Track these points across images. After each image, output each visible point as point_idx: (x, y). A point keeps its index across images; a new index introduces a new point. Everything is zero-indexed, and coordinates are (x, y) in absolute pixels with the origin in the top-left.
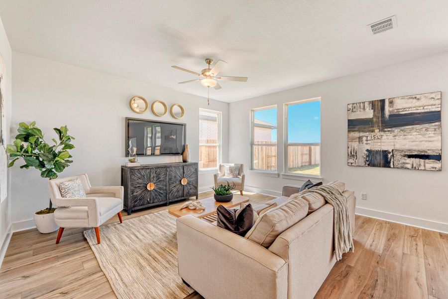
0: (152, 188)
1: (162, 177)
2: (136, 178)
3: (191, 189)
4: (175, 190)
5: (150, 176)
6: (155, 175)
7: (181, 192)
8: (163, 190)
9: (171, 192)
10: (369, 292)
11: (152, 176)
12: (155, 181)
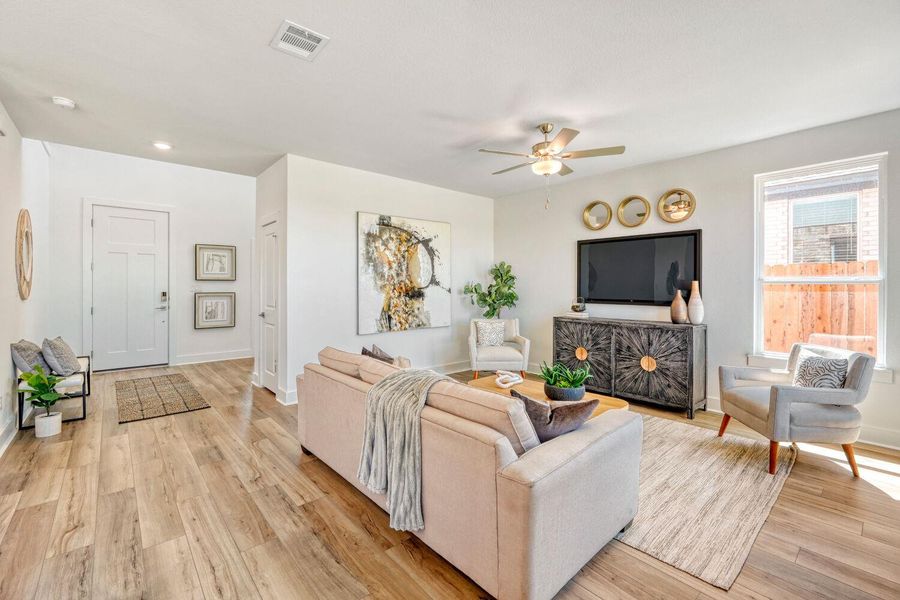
0: (584, 357)
1: (602, 343)
2: (562, 335)
3: (669, 386)
4: (628, 374)
5: (582, 336)
6: (590, 337)
7: (641, 385)
8: (605, 368)
9: (619, 376)
10: (323, 534)
11: (585, 338)
12: (590, 347)
